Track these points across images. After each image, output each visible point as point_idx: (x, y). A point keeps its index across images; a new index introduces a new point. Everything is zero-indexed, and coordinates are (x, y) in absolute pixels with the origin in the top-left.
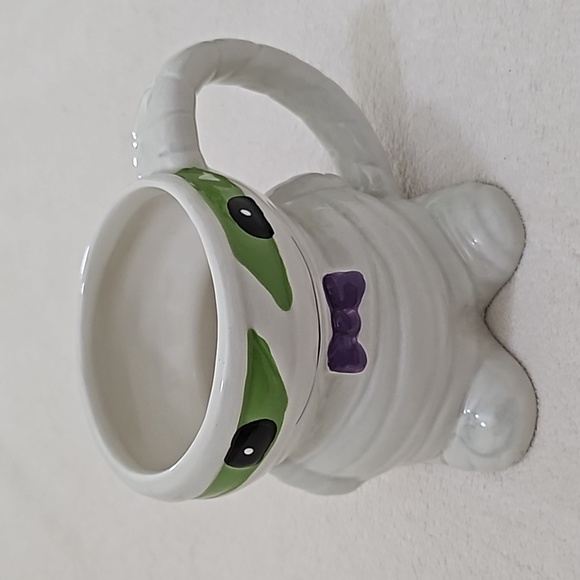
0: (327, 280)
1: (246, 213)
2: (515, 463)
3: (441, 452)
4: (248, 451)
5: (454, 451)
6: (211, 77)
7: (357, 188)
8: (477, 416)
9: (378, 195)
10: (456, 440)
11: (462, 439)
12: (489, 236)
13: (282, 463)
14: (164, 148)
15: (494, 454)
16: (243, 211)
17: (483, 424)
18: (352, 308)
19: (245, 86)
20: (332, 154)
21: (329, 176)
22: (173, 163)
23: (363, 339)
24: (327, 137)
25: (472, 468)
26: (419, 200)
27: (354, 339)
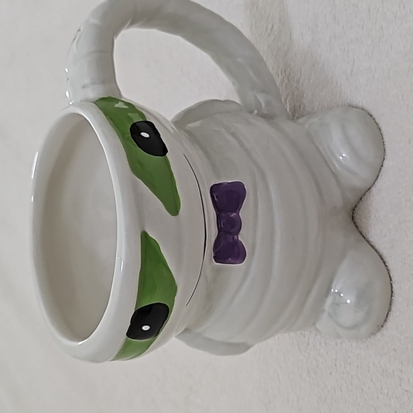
0: (214, 189)
1: (145, 135)
2: (373, 334)
3: (314, 324)
4: (146, 328)
5: (324, 323)
6: (129, 23)
7: (251, 112)
8: (342, 295)
9: (268, 117)
10: (325, 315)
11: (329, 314)
12: (354, 151)
13: (183, 332)
14: (87, 81)
15: (355, 327)
16: (143, 134)
17: (348, 301)
18: (234, 212)
19: (162, 30)
20: (234, 84)
21: (227, 102)
22: (94, 93)
23: (244, 237)
24: (229, 70)
25: (339, 336)
26: (301, 120)
27: (236, 237)
